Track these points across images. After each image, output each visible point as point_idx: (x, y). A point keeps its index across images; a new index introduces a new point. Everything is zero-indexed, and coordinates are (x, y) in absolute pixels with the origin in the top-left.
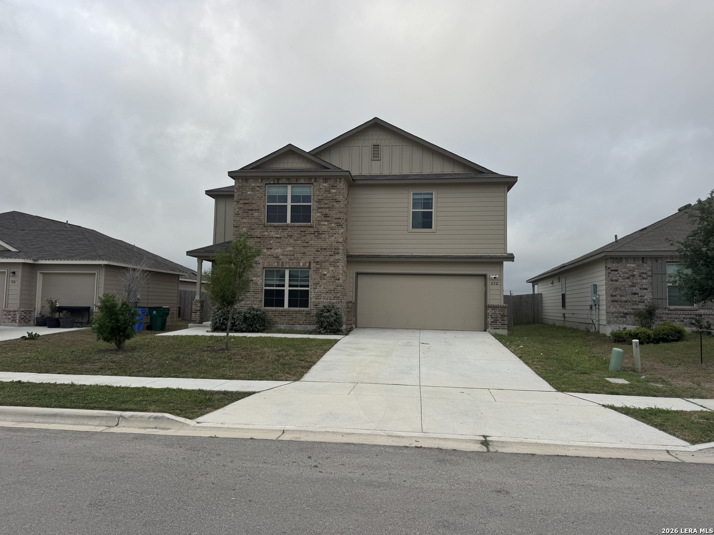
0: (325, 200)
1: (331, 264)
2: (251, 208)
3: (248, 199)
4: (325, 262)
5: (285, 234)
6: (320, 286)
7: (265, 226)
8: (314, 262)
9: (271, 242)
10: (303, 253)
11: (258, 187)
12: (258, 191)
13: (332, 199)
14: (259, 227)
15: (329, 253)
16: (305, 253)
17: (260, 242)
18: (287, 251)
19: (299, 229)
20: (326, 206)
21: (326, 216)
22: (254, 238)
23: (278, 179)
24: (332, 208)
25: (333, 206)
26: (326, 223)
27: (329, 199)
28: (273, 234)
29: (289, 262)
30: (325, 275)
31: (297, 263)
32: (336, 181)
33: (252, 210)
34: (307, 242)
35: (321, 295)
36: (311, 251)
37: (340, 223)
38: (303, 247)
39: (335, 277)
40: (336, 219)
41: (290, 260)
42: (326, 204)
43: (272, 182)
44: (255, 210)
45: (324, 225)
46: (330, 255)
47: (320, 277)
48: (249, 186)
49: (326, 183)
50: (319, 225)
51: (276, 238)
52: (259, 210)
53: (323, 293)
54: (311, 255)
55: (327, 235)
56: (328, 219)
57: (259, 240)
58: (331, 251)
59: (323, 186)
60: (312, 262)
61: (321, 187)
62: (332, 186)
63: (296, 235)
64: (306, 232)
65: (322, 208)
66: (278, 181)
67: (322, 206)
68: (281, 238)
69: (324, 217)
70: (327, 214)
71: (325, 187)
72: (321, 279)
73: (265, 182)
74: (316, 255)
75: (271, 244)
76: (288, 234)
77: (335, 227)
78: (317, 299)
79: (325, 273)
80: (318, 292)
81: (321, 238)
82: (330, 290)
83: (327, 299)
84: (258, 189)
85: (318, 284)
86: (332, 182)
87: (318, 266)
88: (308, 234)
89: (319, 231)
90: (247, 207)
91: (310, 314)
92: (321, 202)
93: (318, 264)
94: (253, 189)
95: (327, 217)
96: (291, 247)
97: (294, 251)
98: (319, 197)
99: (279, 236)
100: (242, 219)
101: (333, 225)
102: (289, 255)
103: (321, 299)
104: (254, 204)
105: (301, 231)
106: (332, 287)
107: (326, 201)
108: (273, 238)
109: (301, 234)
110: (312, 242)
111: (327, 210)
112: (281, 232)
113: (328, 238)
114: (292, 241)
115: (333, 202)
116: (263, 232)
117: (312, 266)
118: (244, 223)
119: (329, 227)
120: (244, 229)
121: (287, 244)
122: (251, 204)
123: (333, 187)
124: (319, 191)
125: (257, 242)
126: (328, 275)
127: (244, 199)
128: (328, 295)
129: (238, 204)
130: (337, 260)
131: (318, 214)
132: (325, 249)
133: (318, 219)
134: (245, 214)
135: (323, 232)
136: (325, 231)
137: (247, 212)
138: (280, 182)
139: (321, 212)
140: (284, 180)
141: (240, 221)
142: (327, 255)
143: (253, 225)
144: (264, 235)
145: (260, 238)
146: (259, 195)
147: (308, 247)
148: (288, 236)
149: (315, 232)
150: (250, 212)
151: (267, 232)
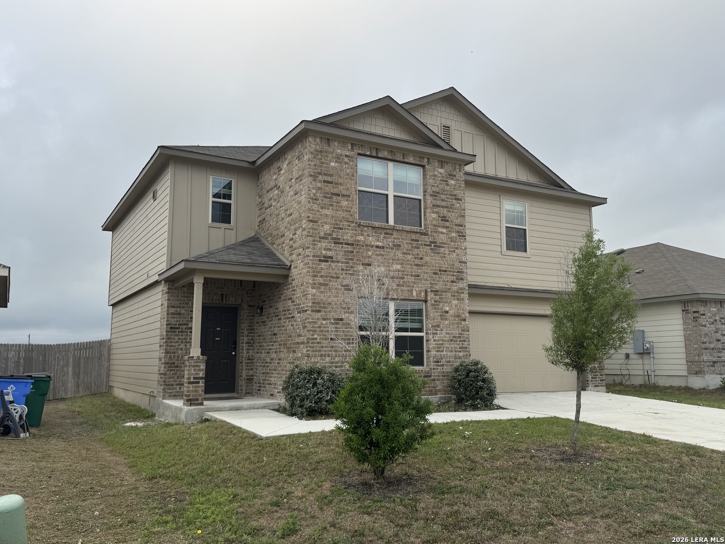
0: (442, 194)
1: (454, 296)
2: (336, 191)
3: (331, 175)
4: (446, 292)
5: (390, 241)
6: (442, 330)
7: (360, 225)
8: (432, 291)
9: (370, 253)
10: (415, 276)
11: (346, 156)
12: (347, 163)
13: (451, 195)
14: (349, 226)
15: (450, 278)
16: (418, 276)
17: (352, 252)
18: (393, 271)
19: (409, 235)
20: (444, 204)
21: (444, 219)
22: (342, 243)
23: (377, 149)
24: (451, 208)
25: (452, 205)
26: (444, 231)
27: (447, 194)
28: (372, 240)
29: (397, 290)
30: (447, 312)
31: (408, 291)
32: (455, 168)
33: (338, 195)
34: (421, 258)
35: (442, 344)
36: (427, 273)
37: (462, 233)
38: (417, 265)
39: (459, 316)
40: (456, 225)
41: (398, 285)
42: (443, 200)
43: (368, 153)
44: (344, 196)
45: (442, 233)
46: (452, 282)
47: (441, 316)
48: (332, 153)
49: (442, 168)
50: (436, 232)
51: (377, 247)
52: (349, 196)
53: (445, 341)
54: (427, 280)
55: (447, 249)
56: (447, 224)
57: (350, 248)
58: (453, 275)
59: (438, 172)
60: (429, 290)
61: (436, 173)
62: (450, 175)
63: (406, 246)
64: (418, 241)
65: (438, 206)
66: (377, 153)
67: (439, 204)
68: (383, 247)
69: (442, 220)
70: (445, 217)
71: (441, 174)
72: (442, 319)
73: (357, 151)
74: (434, 280)
75: (369, 257)
76: (394, 242)
77: (456, 238)
78: (438, 351)
79: (447, 309)
80: (439, 340)
81: (439, 253)
82: (454, 337)
83: (452, 351)
84: (346, 159)
85: (438, 326)
86: (449, 168)
87: (437, 298)
88: (422, 245)
89: (436, 242)
90: (329, 188)
91: (430, 376)
92: (436, 196)
93: (436, 295)
94: (338, 158)
95: (445, 221)
96: (400, 264)
97: (404, 271)
98: (434, 189)
99: (380, 244)
100: (322, 208)
101: (454, 234)
102: (397, 278)
103: (443, 351)
104: (341, 184)
105: (412, 240)
106: (456, 332)
107: (443, 197)
108: (372, 246)
109: (412, 244)
110: (427, 259)
111: (445, 210)
112: (384, 238)
113: (449, 254)
114: (399, 254)
115: (452, 199)
116: (356, 235)
117: (429, 298)
118: (326, 215)
119: (449, 238)
120: (327, 227)
121: (393, 259)
122: (336, 184)
123: (452, 176)
124: (434, 179)
125: (348, 252)
126: (451, 312)
127: (325, 174)
128: (453, 345)
129: (315, 180)
130: (461, 289)
131: (434, 216)
132: (445, 271)
133: (434, 222)
134: (326, 201)
135: (441, 243)
136: (444, 243)
137: (331, 198)
138: (380, 155)
139: (437, 213)
140: (386, 153)
141: (318, 211)
142: (448, 281)
143: (341, 221)
144: (358, 241)
145: (352, 245)
146: (348, 171)
147: (422, 266)
148: (394, 245)
149: (431, 242)
150: (335, 197)
151: (362, 235)
